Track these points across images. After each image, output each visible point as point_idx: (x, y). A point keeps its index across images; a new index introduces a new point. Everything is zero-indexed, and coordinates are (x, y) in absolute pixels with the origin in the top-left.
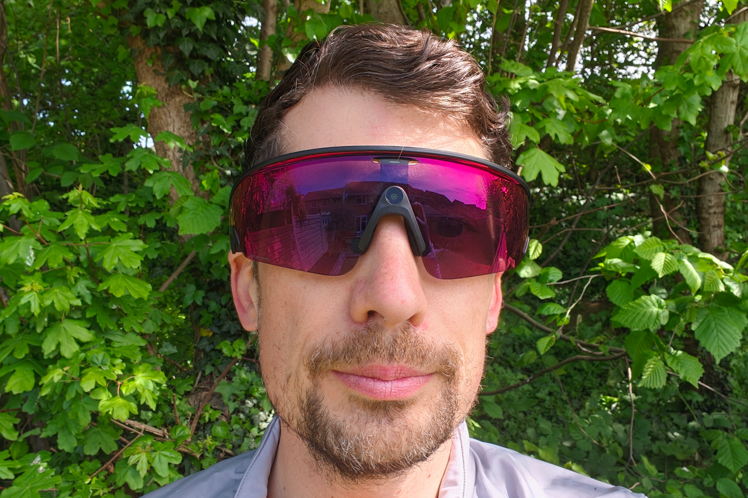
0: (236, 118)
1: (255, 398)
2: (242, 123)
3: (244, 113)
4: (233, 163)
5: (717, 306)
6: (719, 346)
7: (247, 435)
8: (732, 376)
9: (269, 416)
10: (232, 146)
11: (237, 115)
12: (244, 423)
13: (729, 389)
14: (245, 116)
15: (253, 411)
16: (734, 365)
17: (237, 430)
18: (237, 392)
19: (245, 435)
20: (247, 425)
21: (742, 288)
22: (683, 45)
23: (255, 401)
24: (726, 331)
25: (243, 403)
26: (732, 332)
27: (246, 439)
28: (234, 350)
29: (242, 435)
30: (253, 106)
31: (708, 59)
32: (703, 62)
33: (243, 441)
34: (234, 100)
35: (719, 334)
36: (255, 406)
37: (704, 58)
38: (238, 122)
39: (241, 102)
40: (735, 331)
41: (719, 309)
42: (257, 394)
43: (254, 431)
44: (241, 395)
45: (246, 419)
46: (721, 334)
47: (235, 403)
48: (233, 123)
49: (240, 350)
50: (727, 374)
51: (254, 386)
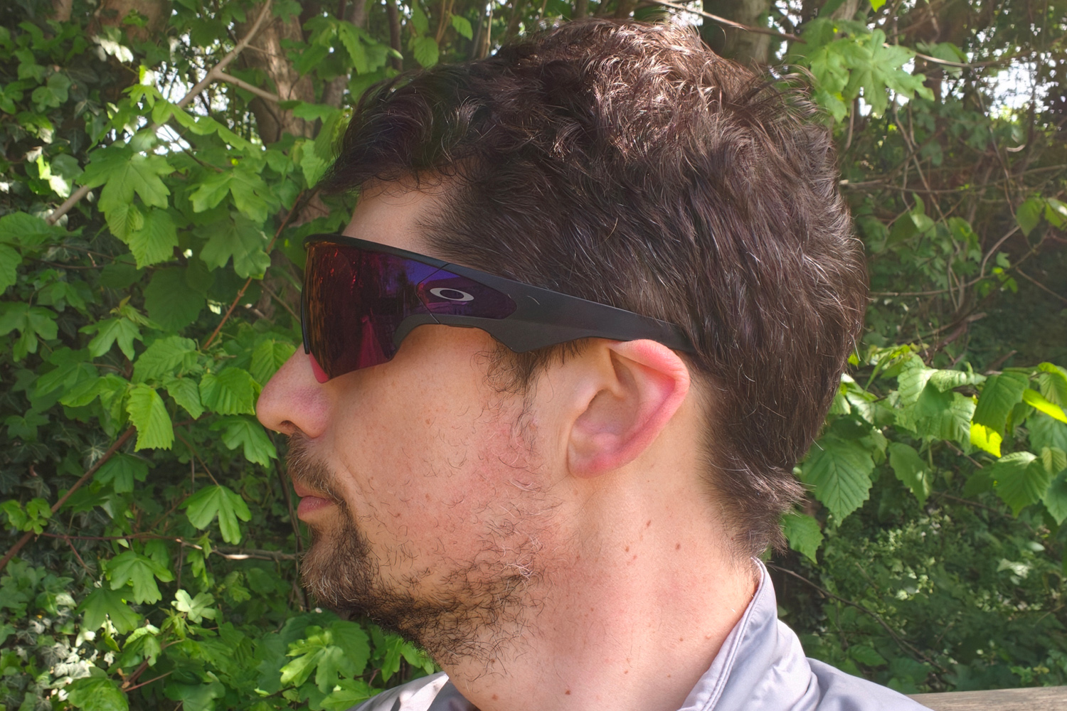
0: (23, 87)
1: (48, 615)
2: (35, 97)
3: (38, 78)
4: (12, 170)
5: (837, 438)
6: (841, 499)
7: (31, 687)
8: (827, 574)
9: (70, 650)
10: (16, 139)
11: (25, 81)
12: (24, 664)
13: (823, 596)
14: (38, 85)
15: (43, 640)
16: (830, 556)
17: (13, 678)
18: (12, 605)
19: (26, 689)
20: (30, 668)
21: (873, 410)
22: (756, 35)
23: (47, 622)
24: (849, 475)
25: (24, 625)
26: (858, 478)
27: (28, 695)
28: (29, 518)
29: (22, 687)
30: (57, 68)
31: (836, 75)
32: (830, 81)
33: (22, 699)
34: (19, 54)
35: (841, 481)
36: (45, 632)
37: (831, 73)
38: (27, 93)
39: (32, 58)
40: (861, 475)
41: (838, 443)
42: (52, 608)
43: (44, 680)
44: (20, 609)
45: (29, 657)
46: (845, 481)
47: (9, 626)
48: (18, 97)
49: (40, 517)
50: (820, 571)
51: (46, 593)
